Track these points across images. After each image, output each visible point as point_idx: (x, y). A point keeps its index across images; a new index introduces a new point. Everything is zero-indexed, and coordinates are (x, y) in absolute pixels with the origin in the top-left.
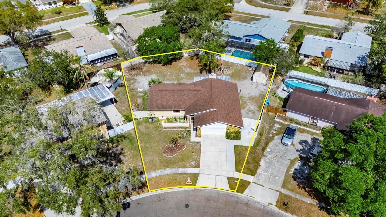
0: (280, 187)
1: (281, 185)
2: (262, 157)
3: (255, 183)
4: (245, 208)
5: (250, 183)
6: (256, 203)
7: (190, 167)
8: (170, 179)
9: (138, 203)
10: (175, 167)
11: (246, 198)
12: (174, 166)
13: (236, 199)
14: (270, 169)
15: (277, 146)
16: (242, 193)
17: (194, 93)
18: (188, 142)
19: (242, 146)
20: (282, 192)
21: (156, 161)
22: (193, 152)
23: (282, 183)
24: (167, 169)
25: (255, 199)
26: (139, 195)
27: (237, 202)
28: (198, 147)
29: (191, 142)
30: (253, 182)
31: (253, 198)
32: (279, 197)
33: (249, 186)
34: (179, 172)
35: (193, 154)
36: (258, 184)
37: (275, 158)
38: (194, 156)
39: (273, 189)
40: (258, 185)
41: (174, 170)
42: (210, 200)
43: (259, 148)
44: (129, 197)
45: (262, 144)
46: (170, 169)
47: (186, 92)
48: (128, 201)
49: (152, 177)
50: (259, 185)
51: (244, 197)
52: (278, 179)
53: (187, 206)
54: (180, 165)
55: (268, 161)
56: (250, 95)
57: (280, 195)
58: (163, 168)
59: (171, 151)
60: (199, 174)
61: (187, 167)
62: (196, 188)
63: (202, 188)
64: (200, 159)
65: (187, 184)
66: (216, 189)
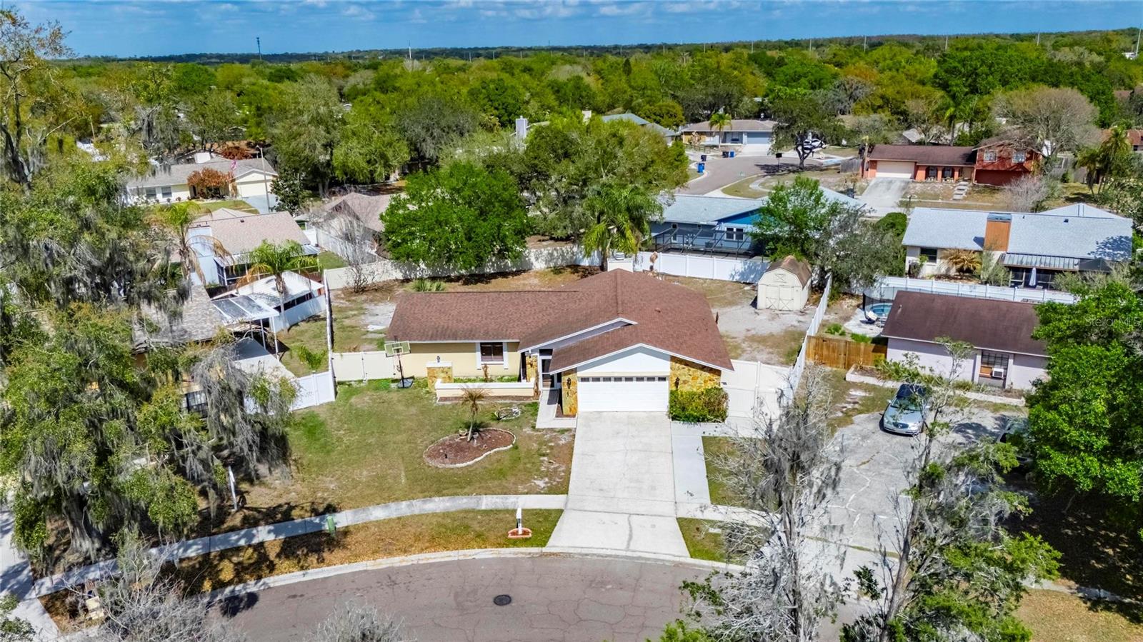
7: (527, 493)
8: (441, 525)
9: (293, 593)
10: (467, 494)
12: (466, 490)
14: (849, 494)
15: (864, 438)
18: (527, 430)
21: (396, 477)
22: (544, 455)
24: (437, 499)
26: (302, 572)
28: (562, 442)
29: (538, 430)
34: (483, 508)
35: (544, 458)
37: (863, 467)
38: (546, 464)
39: (869, 550)
40: (807, 540)
41: (465, 500)
42: (603, 583)
46: (446, 498)
48: (249, 591)
49: (372, 518)
53: (503, 600)
54: (489, 488)
56: (753, 332)
58: (421, 495)
59: (460, 450)
60: (562, 511)
61: (516, 493)
62: (545, 550)
63: (571, 551)
64: (568, 472)
65: (510, 536)
66: (629, 554)
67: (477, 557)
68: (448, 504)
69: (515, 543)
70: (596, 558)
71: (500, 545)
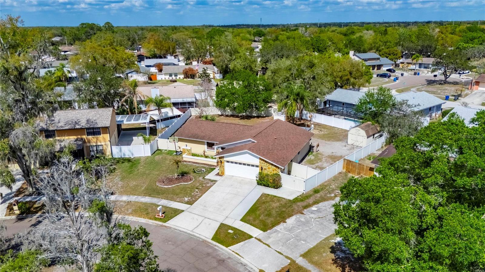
0: (298, 255)
1: (303, 253)
2: (297, 213)
3: (259, 240)
4: (215, 264)
5: (251, 237)
6: (239, 265)
10: (159, 198)
11: (229, 254)
12: (159, 196)
13: (210, 251)
14: (299, 229)
16: (227, 247)
18: (201, 178)
19: (275, 196)
20: (297, 262)
22: (198, 189)
23: (307, 250)
24: (147, 197)
25: (242, 259)
27: (208, 254)
28: (209, 185)
29: (205, 179)
30: (255, 238)
31: (239, 257)
32: (286, 267)
33: (246, 241)
36: (262, 242)
37: (317, 219)
38: (195, 192)
39: (282, 254)
40: (261, 244)
41: (155, 200)
42: (169, 241)
43: (300, 204)
45: (311, 201)
46: (150, 198)
49: (121, 200)
50: (264, 243)
51: (227, 252)
52: (302, 244)
55: (303, 220)
57: (289, 265)
58: (143, 195)
59: (170, 181)
60: (183, 211)
61: (175, 201)
62: (164, 224)
63: (172, 226)
64: (200, 197)
65: (156, 216)
66: (191, 233)
67: (139, 221)
68: (149, 200)
69: (156, 219)
70: (178, 231)
71: (150, 219)
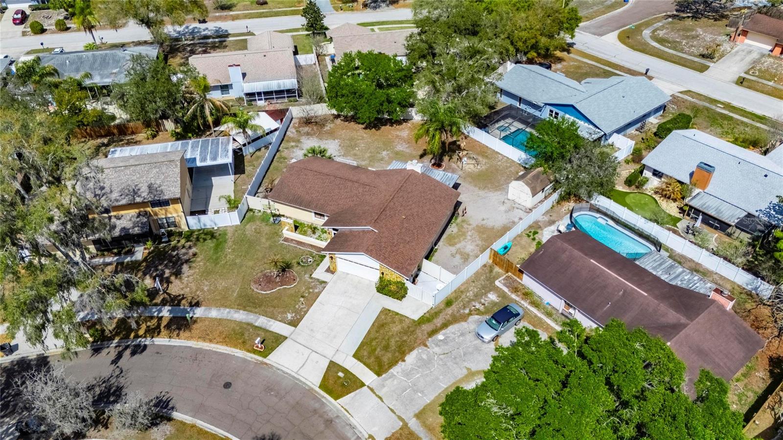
0: (412, 414)
1: (417, 412)
2: (419, 345)
3: (372, 390)
4: (322, 427)
5: (363, 385)
6: (348, 427)
7: (280, 321)
8: (234, 330)
9: (160, 351)
10: (256, 313)
11: (338, 410)
12: (256, 310)
13: (317, 405)
14: (418, 373)
15: (462, 334)
16: (336, 399)
17: (361, 190)
18: (307, 276)
19: (397, 314)
20: (409, 425)
21: (233, 291)
22: (303, 297)
23: (422, 408)
24: (241, 312)
25: (351, 418)
26: (169, 339)
27: (315, 411)
28: (316, 291)
29: (312, 278)
30: (368, 387)
31: (349, 416)
32: (397, 432)
33: (357, 391)
34: (256, 324)
35: (302, 299)
36: (374, 393)
38: (300, 304)
39: (395, 413)
40: (374, 395)
41: (252, 317)
42: (272, 390)
43: (427, 328)
44: (152, 337)
45: (438, 322)
46: (246, 312)
47: (350, 184)
49: (210, 316)
50: (376, 395)
51: (335, 407)
52: (419, 397)
53: (227, 385)
54: (266, 312)
55: (424, 357)
57: (400, 429)
58: (236, 307)
59: (269, 281)
60: (287, 338)
61: (276, 319)
62: (265, 360)
63: (274, 365)
64: (306, 312)
66: (296, 375)
68: (244, 317)
70: (281, 373)
71: (249, 351)
